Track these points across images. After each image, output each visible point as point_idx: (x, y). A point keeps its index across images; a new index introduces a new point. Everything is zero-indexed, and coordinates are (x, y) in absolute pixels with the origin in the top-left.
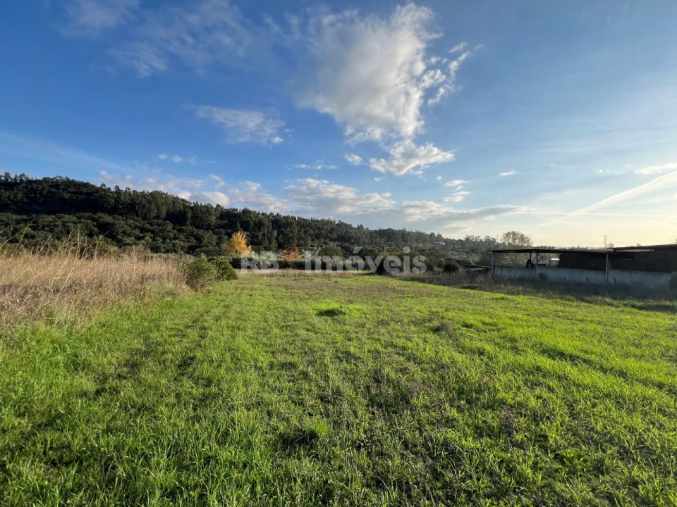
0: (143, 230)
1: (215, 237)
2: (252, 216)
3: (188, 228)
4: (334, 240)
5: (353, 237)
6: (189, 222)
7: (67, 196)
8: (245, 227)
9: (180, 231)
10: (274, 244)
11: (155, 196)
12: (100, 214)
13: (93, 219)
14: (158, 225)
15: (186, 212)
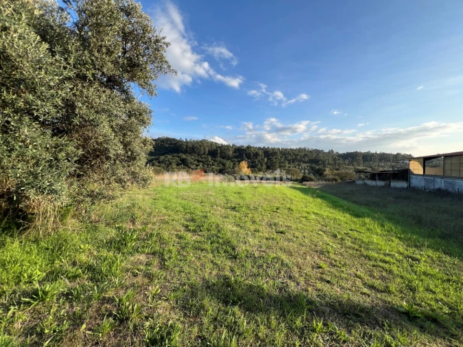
0: (198, 161)
1: (232, 164)
2: (252, 150)
3: (219, 159)
4: (306, 163)
5: (321, 160)
6: (219, 155)
7: (167, 146)
8: (248, 156)
9: (215, 161)
10: (264, 167)
11: (203, 142)
12: (181, 154)
13: (178, 157)
14: (205, 158)
15: (217, 150)
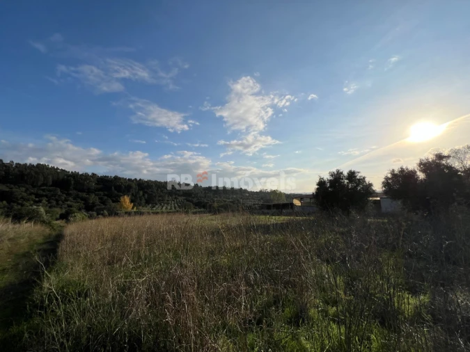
6: (71, 187)
9: (69, 195)
14: (50, 191)
15: (69, 180)
